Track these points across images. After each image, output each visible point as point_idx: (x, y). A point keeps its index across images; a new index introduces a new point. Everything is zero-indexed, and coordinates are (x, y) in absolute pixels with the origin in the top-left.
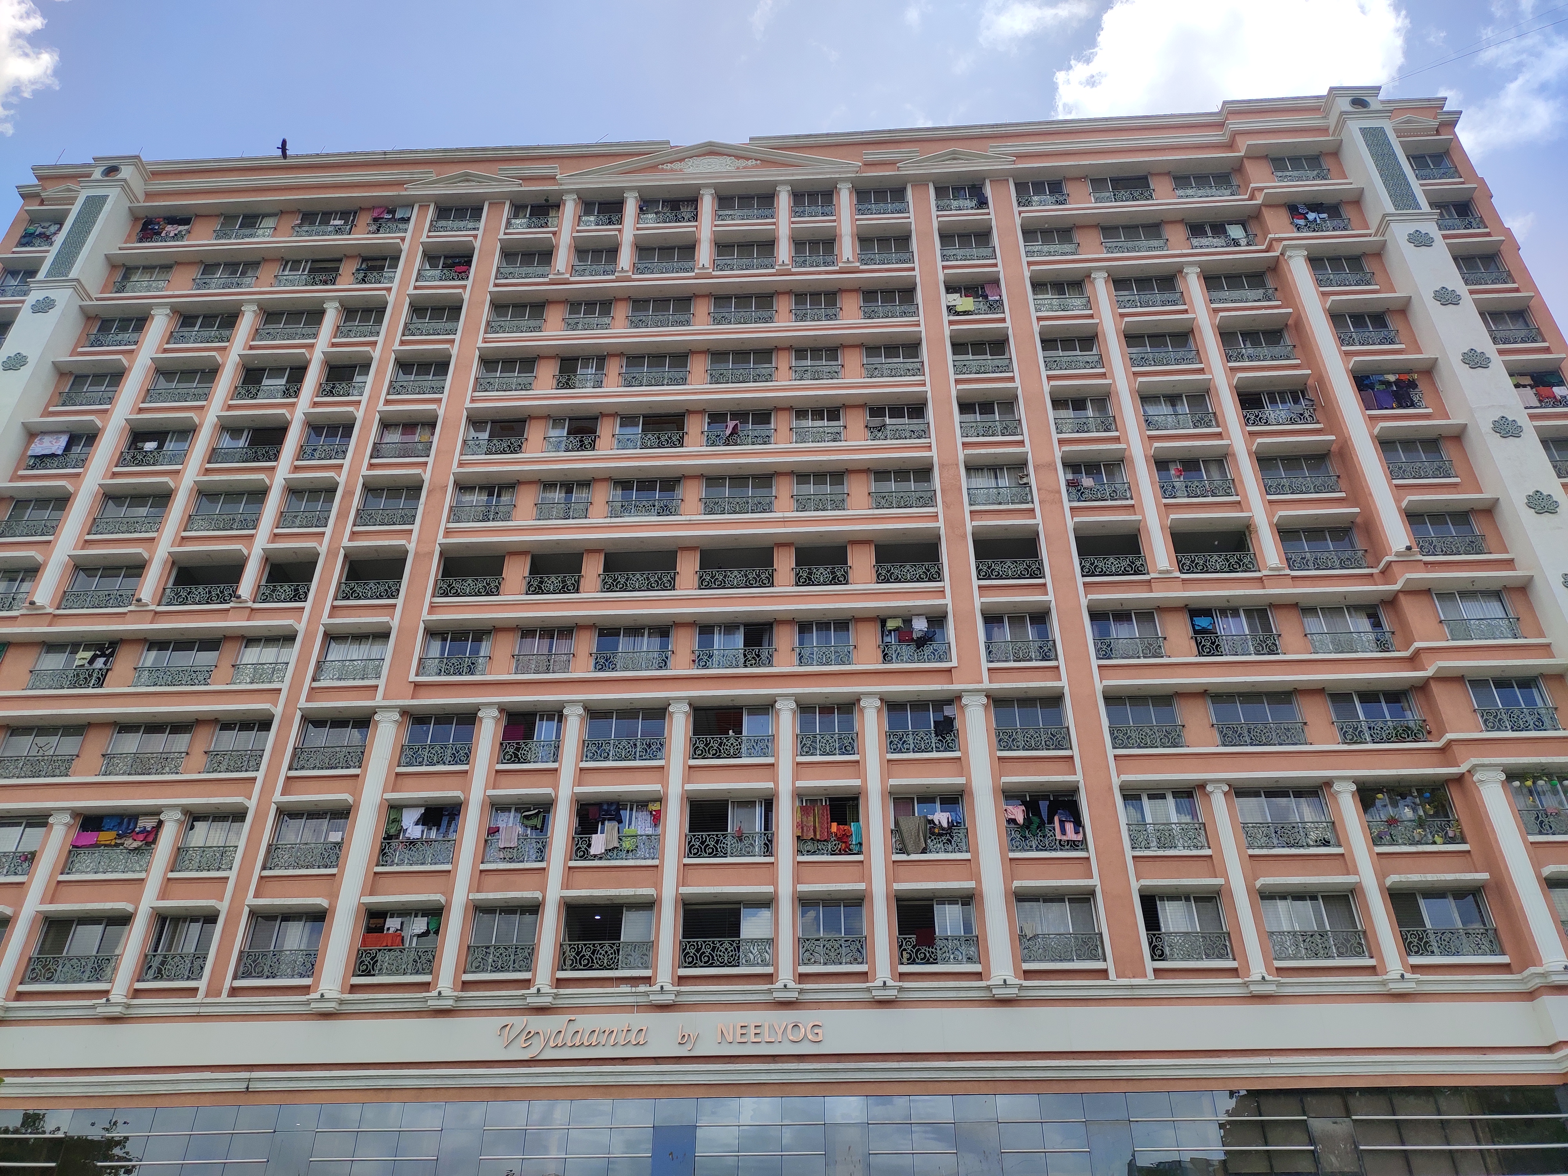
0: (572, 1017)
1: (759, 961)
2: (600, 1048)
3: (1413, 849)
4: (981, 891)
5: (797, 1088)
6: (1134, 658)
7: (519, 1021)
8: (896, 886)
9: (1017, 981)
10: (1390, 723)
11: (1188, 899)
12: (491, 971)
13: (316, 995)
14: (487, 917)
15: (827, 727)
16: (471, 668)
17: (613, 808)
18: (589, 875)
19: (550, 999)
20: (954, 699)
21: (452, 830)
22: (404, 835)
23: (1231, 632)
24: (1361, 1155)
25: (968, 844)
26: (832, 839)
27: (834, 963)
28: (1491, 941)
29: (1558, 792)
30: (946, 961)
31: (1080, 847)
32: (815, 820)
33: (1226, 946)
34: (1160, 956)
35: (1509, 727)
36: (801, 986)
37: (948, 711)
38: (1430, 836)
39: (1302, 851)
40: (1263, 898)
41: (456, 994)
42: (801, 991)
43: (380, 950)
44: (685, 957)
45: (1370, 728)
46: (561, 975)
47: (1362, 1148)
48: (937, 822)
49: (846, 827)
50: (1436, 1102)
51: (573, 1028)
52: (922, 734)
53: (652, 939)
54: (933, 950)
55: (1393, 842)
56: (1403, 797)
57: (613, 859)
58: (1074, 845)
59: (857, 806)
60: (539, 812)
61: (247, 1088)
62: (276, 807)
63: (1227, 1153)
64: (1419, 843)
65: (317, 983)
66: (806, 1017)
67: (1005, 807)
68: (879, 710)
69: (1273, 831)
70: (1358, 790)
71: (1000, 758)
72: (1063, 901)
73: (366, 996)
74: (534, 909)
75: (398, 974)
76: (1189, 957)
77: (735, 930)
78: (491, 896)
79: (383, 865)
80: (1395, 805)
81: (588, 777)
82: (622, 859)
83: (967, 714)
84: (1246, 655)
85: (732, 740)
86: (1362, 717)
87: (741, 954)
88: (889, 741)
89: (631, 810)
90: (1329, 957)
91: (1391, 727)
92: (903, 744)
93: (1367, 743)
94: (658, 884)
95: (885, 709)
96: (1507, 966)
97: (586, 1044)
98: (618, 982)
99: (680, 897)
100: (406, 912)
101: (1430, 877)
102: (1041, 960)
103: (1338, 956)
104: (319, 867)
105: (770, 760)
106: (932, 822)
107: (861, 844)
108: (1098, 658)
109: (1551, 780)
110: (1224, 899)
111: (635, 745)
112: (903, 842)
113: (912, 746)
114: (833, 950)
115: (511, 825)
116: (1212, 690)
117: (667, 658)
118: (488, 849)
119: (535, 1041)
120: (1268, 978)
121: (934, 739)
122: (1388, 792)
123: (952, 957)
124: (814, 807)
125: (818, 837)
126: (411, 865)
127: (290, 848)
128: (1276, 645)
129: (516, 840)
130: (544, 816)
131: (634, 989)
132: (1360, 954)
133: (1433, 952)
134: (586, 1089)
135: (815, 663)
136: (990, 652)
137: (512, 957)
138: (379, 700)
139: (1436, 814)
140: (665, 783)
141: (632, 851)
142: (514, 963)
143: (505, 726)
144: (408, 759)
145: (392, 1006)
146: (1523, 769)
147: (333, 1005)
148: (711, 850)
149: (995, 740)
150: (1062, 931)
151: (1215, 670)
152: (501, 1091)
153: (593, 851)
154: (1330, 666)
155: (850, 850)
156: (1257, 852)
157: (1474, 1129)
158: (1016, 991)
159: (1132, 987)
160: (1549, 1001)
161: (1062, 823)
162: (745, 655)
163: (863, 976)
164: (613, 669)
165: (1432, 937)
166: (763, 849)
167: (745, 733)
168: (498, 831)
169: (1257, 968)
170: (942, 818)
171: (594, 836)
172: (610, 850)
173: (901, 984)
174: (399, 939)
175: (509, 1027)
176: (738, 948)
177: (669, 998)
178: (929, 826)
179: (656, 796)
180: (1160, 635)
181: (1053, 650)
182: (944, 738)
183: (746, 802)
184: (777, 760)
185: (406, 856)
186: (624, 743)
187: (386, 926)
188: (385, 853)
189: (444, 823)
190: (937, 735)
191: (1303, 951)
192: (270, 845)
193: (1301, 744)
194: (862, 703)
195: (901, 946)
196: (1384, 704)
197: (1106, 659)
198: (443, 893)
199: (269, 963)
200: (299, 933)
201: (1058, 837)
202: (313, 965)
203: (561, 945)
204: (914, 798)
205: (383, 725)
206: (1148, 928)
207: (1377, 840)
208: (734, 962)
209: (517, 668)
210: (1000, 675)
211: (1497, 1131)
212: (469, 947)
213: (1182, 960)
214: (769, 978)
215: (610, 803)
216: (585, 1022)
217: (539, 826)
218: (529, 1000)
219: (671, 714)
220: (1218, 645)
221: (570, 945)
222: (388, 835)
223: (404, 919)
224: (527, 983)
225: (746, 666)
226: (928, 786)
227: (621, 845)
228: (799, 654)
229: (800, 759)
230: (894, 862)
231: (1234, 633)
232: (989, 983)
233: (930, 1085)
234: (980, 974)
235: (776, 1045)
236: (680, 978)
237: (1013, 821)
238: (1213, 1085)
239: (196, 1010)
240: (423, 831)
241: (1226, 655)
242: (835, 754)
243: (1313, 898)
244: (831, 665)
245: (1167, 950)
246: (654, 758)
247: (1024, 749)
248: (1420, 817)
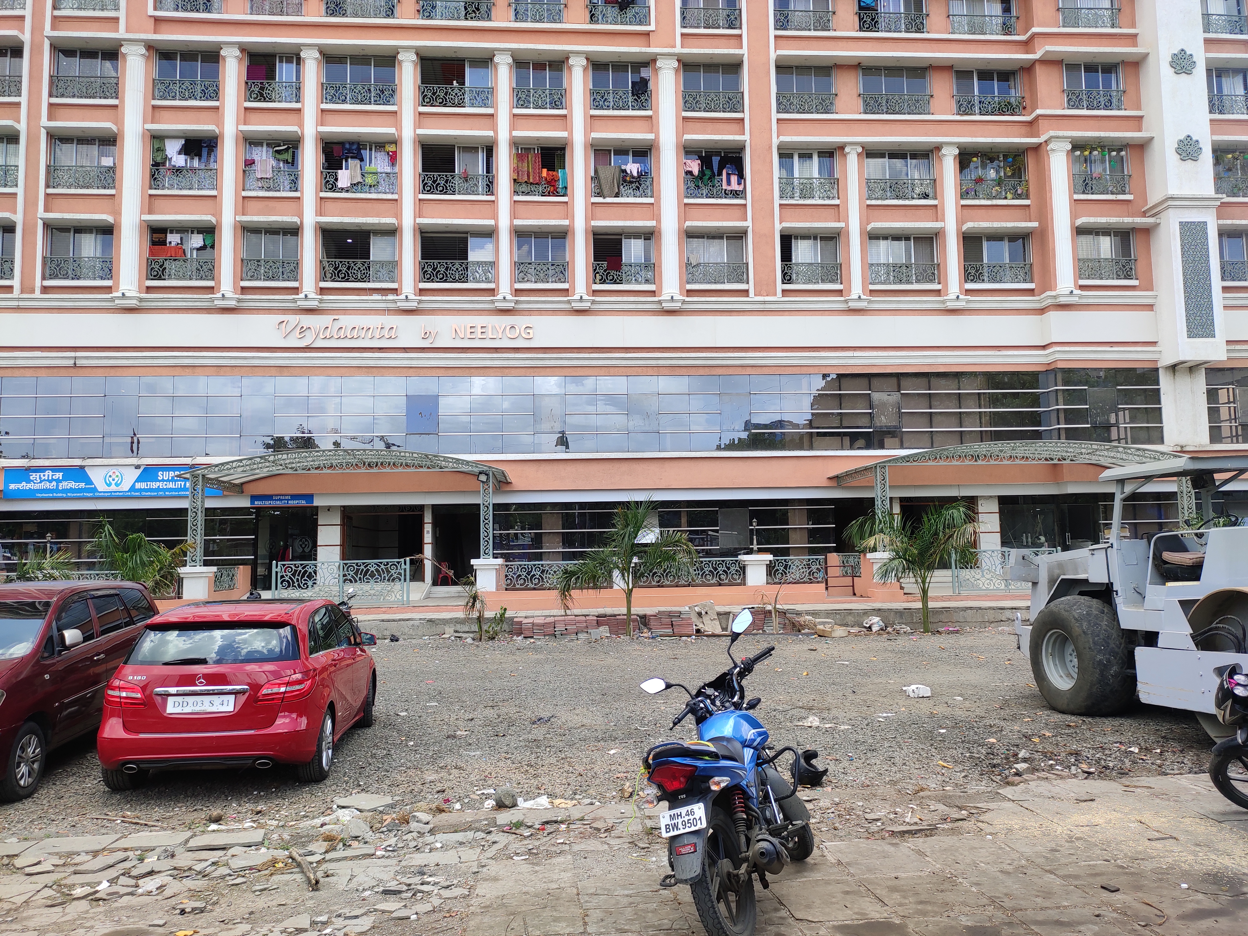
0: (336, 317)
1: (484, 279)
2: (360, 340)
3: (989, 202)
4: (660, 229)
5: (513, 370)
6: (806, 30)
7: (293, 319)
8: (593, 223)
9: (681, 298)
10: (996, 99)
11: (815, 238)
12: (264, 280)
13: (119, 294)
14: (253, 237)
15: (538, 82)
16: (207, 6)
17: (355, 147)
18: (339, 204)
19: (316, 303)
20: (649, 62)
21: (212, 160)
22: (170, 163)
23: (889, 10)
24: (901, 415)
25: (652, 191)
26: (543, 183)
27: (543, 281)
28: (1026, 273)
29: (1105, 161)
30: (629, 282)
31: (741, 196)
32: (528, 166)
33: (837, 274)
34: (788, 280)
35: (1085, 106)
36: (517, 298)
37: (644, 73)
38: (1004, 193)
39: (907, 202)
40: (871, 238)
41: (237, 296)
42: (517, 302)
43: (166, 260)
44: (424, 274)
45: (980, 102)
46: (323, 284)
47: (903, 411)
48: (629, 172)
49: (554, 173)
50: (959, 382)
51: (337, 325)
52: (620, 93)
53: (396, 259)
54: (620, 274)
55: (976, 197)
56: (992, 160)
57: (358, 192)
58: (736, 194)
59: (564, 154)
60: (288, 148)
61: (75, 364)
62: (45, 131)
63: (813, 414)
64: (995, 198)
65: (117, 283)
66: (521, 321)
67: (685, 161)
68: (585, 69)
69: (889, 186)
70: (960, 154)
71: (684, 118)
72: (721, 238)
73: (161, 296)
74: (294, 231)
75: (185, 279)
76: (809, 281)
77: (463, 254)
78: (256, 218)
79: (155, 189)
80: (984, 166)
81: (329, 117)
82: (366, 192)
83: (660, 77)
84: (898, 32)
85: (456, 91)
86: (976, 92)
87: (469, 273)
88: (592, 98)
89: (371, 150)
90: (909, 282)
91: (997, 102)
92: (604, 101)
93: (975, 115)
94: (398, 215)
95: (590, 68)
96: (1032, 290)
97: (349, 336)
98: (371, 291)
99: (417, 227)
100: (184, 229)
101: (996, 225)
102: (701, 283)
103: (916, 282)
104: (98, 188)
105: (490, 111)
106: (624, 171)
107: (566, 188)
108: (776, 29)
109: (1103, 151)
110: (842, 238)
111: (369, 90)
112: (600, 186)
113: (612, 104)
114: (542, 272)
115: (264, 158)
116: (865, 64)
117: (393, 6)
118: (247, 179)
119: (307, 333)
120: (863, 297)
121: (630, 99)
122: (982, 156)
123: (634, 279)
124: (528, 154)
125: (531, 180)
126: (181, 189)
127: (67, 170)
128: (923, 24)
129: (271, 172)
130: (294, 152)
131: (384, 298)
132: (931, 281)
133: (983, 280)
134: (352, 369)
135: (529, 19)
136: (684, 18)
137: (281, 270)
138: (121, 33)
139: (1013, 175)
140: (398, 125)
141: (374, 186)
142: (283, 274)
143: (248, 66)
144: (161, 93)
145: (184, 304)
146: (1086, 141)
147: (135, 302)
148: (441, 188)
149: (681, 102)
150: (719, 261)
151: (870, 44)
152: (285, 369)
153: (340, 184)
154: (961, 46)
155: (557, 192)
156: (874, 202)
157: (979, 399)
158: (679, 304)
159: (765, 302)
160: (1053, 316)
161: (728, 175)
162: (466, 8)
163: (565, 292)
164: (343, 15)
165: (986, 269)
166: (485, 189)
167: (467, 84)
168: (254, 163)
169: (857, 289)
170: (633, 168)
171: (339, 171)
172: (355, 185)
173: (593, 298)
174: (181, 251)
175: (285, 323)
176: (467, 268)
177: (413, 305)
178: (622, 174)
179: (391, 138)
180: (830, 9)
181: (738, 19)
182: (639, 98)
183: (470, 148)
184: (496, 110)
185: (175, 181)
186: (359, 87)
187: (168, 241)
188: (155, 179)
189: (205, 152)
190: (633, 95)
191: (892, 278)
192: (48, 167)
193: (925, 114)
194: (571, 62)
195: (595, 270)
196: (996, 82)
197: (782, 30)
198: (213, 215)
199: (72, 268)
200: (93, 244)
201: (724, 187)
202: (110, 270)
203: (321, 262)
204: (610, 150)
205: (132, 58)
206: (783, 260)
207: (964, 195)
208: (464, 279)
209: (252, 8)
210: (690, 41)
211: (994, 400)
212: (242, 260)
213: (804, 283)
214: (492, 292)
215: (352, 143)
216: (347, 321)
217: (290, 161)
218: (299, 303)
219: (400, 63)
220: (877, 22)
221: (328, 262)
222: (156, 163)
223: (182, 235)
224: (296, 290)
225: (467, 19)
226: (623, 140)
227: (364, 181)
228: (515, 10)
229: (517, 111)
230: (592, 203)
231: (891, 11)
232: (660, 298)
233: (612, 369)
234: (654, 292)
235: (498, 341)
236: (421, 290)
237: (689, 173)
238: (811, 370)
239: (15, 303)
240: (186, 160)
241: (882, 31)
242: (546, 108)
243: (907, 239)
244: (543, 22)
245: (794, 276)
246: (387, 103)
247: (705, 111)
248: (1000, 178)
